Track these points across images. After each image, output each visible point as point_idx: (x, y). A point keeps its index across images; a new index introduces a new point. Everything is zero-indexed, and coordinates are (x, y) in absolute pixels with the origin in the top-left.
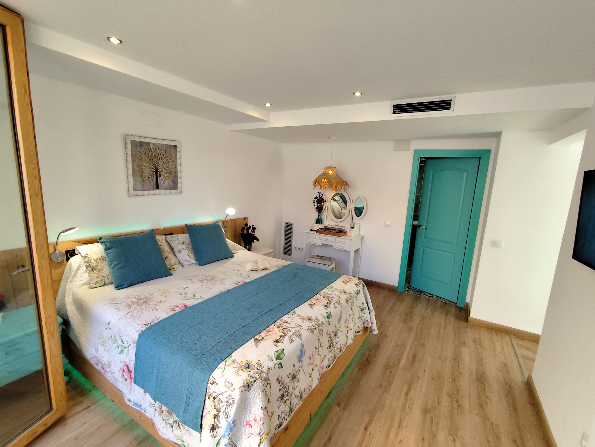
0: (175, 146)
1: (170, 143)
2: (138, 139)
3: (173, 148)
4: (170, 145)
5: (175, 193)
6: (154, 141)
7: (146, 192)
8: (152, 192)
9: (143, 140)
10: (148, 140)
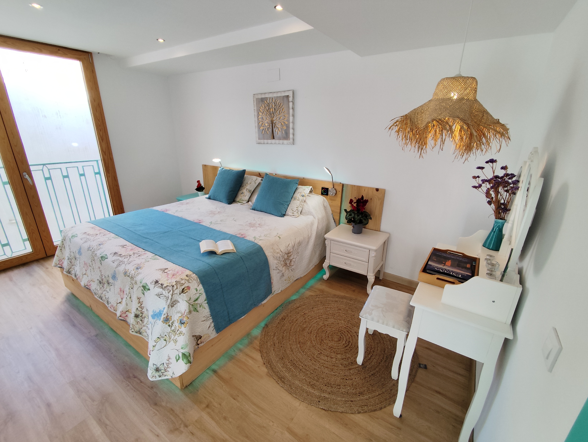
0: (287, 96)
1: (284, 94)
2: (260, 97)
3: (285, 99)
4: (284, 96)
5: (287, 144)
6: (271, 95)
7: (266, 141)
8: (270, 141)
9: (263, 96)
10: (267, 96)
